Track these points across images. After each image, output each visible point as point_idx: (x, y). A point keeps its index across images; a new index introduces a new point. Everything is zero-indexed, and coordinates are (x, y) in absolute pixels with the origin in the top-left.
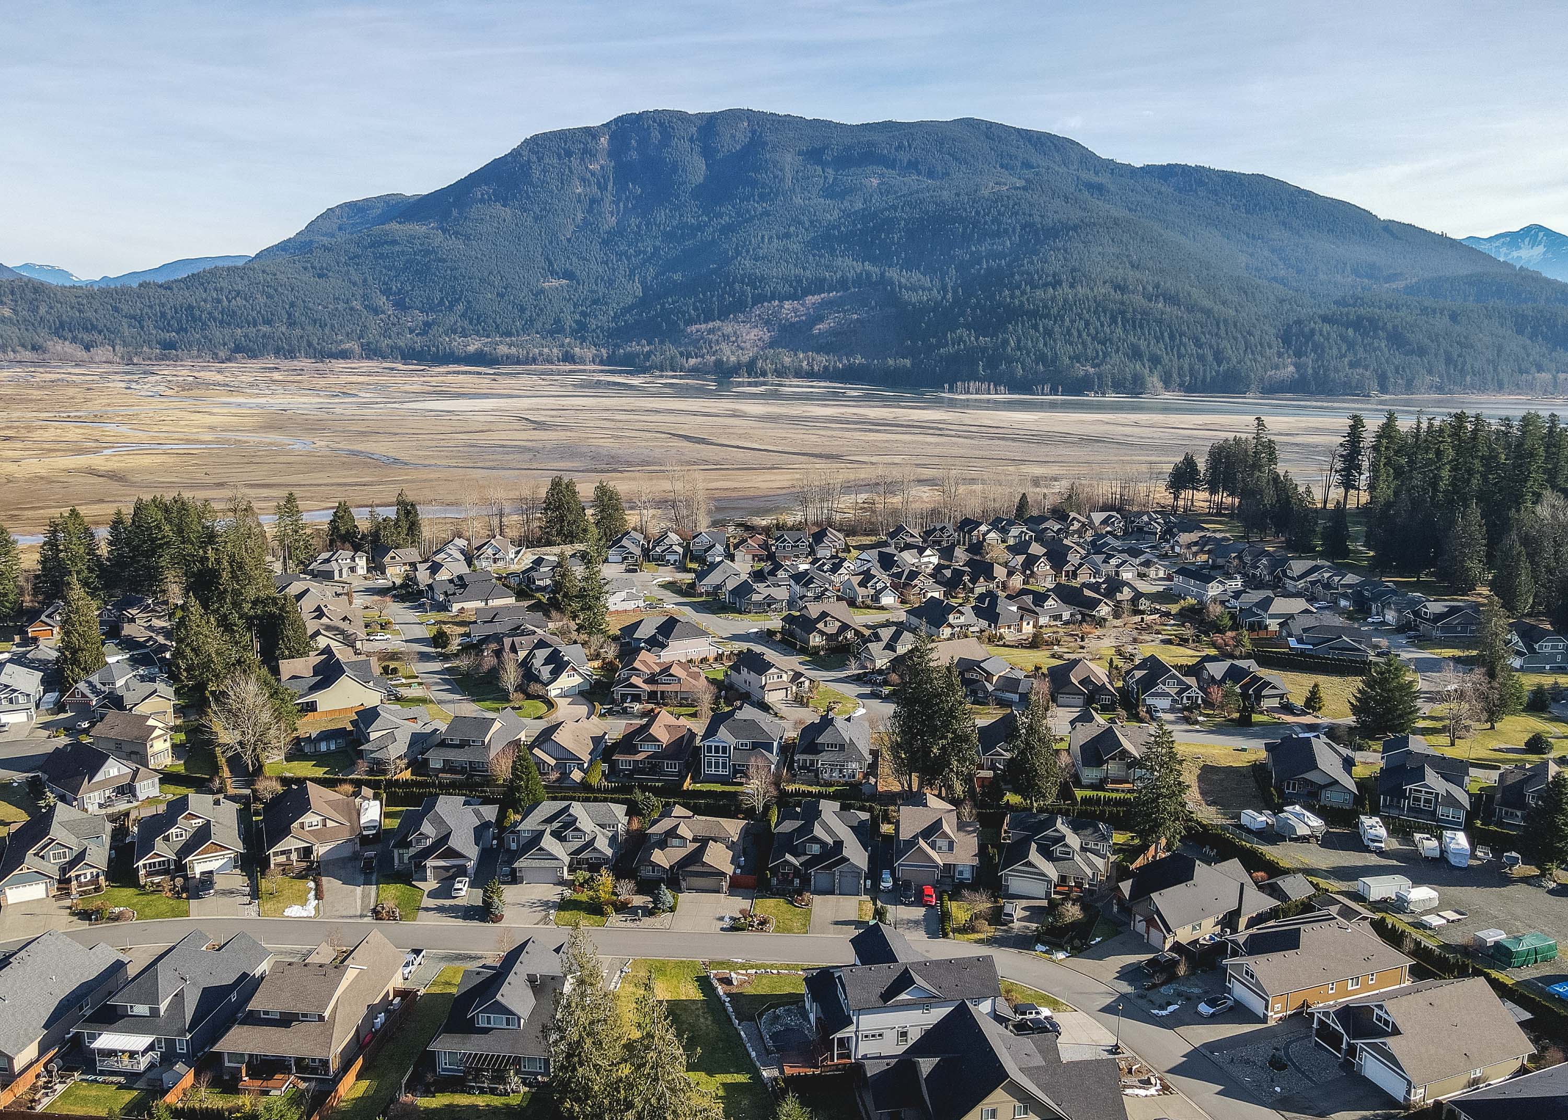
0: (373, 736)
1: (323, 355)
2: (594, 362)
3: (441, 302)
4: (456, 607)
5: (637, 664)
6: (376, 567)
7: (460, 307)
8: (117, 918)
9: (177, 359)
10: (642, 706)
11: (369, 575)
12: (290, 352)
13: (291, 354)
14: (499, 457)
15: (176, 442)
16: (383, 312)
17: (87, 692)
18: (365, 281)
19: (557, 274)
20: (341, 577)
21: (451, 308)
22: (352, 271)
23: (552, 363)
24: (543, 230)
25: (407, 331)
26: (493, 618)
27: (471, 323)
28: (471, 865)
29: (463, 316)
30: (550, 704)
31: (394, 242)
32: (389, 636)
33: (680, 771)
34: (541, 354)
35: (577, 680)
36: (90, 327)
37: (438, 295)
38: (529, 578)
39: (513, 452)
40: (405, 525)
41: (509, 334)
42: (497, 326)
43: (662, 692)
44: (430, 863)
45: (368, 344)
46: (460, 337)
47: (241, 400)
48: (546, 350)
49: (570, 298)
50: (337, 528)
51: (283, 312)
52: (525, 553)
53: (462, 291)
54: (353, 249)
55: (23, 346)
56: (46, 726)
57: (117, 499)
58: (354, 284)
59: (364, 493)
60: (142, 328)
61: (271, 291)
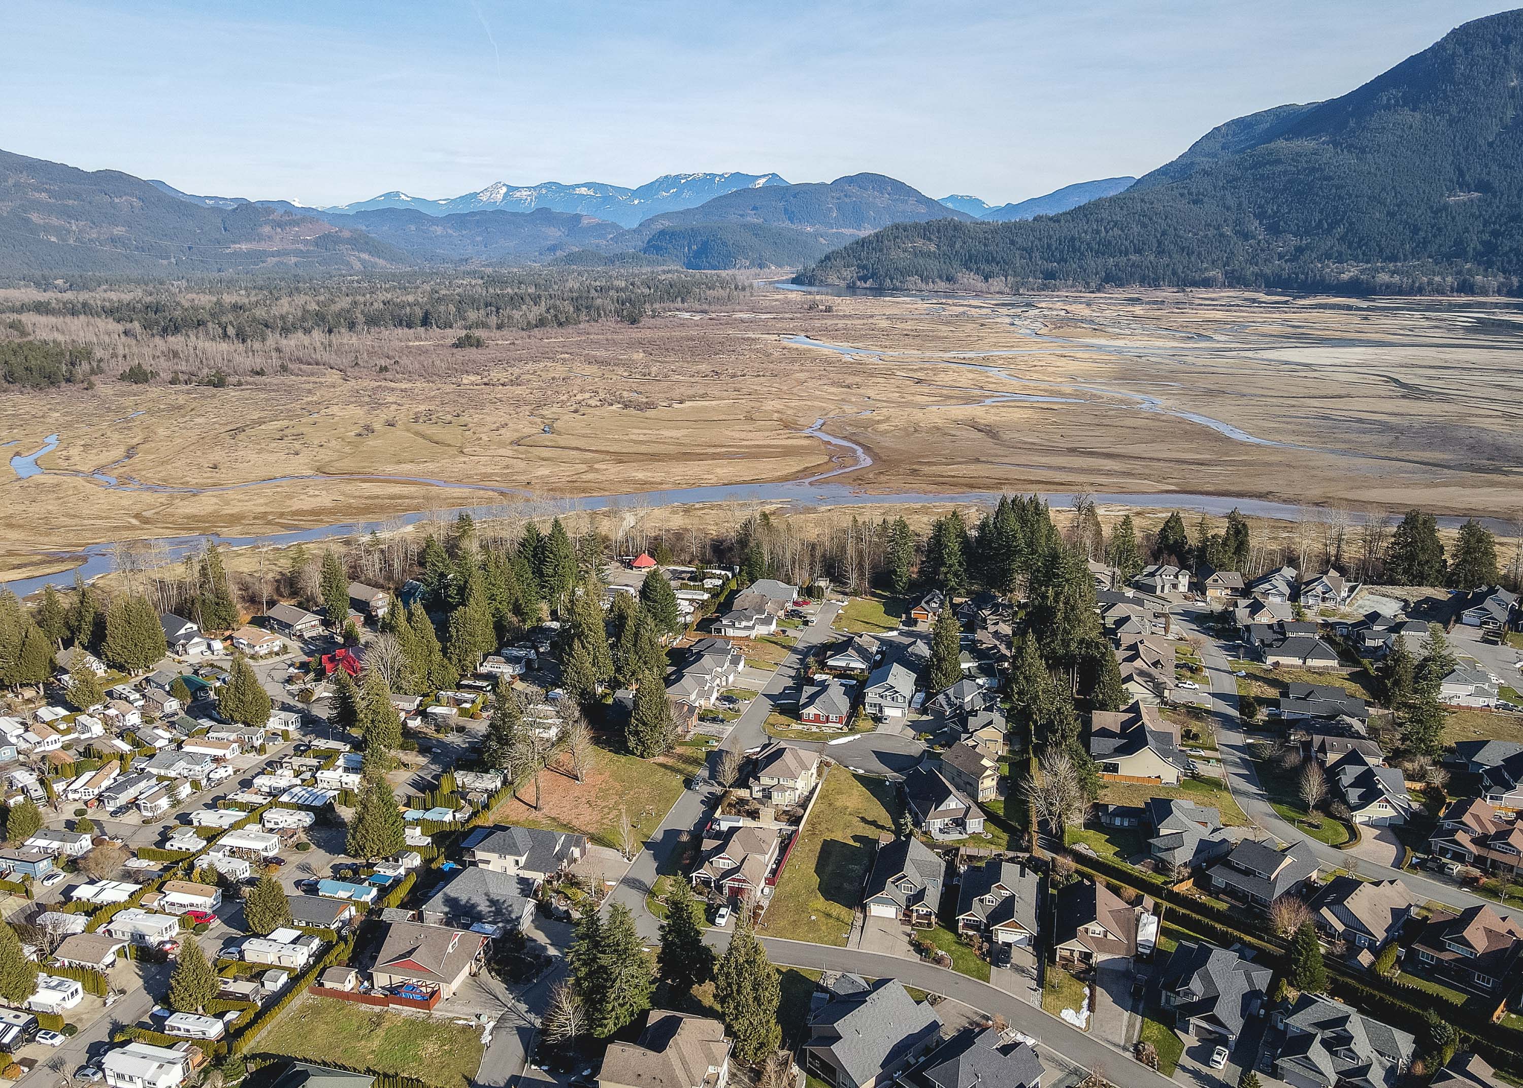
0: (1163, 832)
1: (1184, 282)
2: (1499, 292)
3: (1320, 224)
4: (1270, 660)
5: (1467, 818)
6: (1198, 587)
7: (1340, 230)
8: (939, 961)
9: (1055, 288)
10: (1464, 868)
11: (1189, 594)
12: (1155, 280)
13: (1155, 282)
14: (1353, 436)
15: (1042, 393)
16: (1254, 237)
17: (944, 703)
18: (1240, 204)
19: (1468, 186)
20: (1162, 591)
21: (1329, 231)
22: (1229, 196)
23: (1443, 293)
24: (1458, 135)
25: (1276, 257)
26: (1308, 696)
27: (1349, 247)
28: (1232, 1038)
29: (1342, 239)
30: (1354, 834)
31: (1278, 161)
32: (1197, 686)
33: (1493, 988)
34: (1430, 283)
35: (1389, 812)
36: (991, 259)
37: (1317, 216)
38: (1358, 634)
39: (1370, 431)
40: (1233, 544)
41: (1394, 258)
42: (1381, 251)
43: (1494, 861)
44: (1194, 1020)
45: (1233, 271)
46: (1334, 263)
47: (1102, 341)
48: (1437, 279)
49: (1480, 215)
50: (1167, 538)
51: (1155, 240)
52: (1361, 590)
53: (1345, 213)
54: (1234, 171)
55: (940, 277)
56: (914, 725)
57: (990, 459)
58: (1228, 209)
59: (1201, 475)
60: (1031, 259)
61: (1146, 220)
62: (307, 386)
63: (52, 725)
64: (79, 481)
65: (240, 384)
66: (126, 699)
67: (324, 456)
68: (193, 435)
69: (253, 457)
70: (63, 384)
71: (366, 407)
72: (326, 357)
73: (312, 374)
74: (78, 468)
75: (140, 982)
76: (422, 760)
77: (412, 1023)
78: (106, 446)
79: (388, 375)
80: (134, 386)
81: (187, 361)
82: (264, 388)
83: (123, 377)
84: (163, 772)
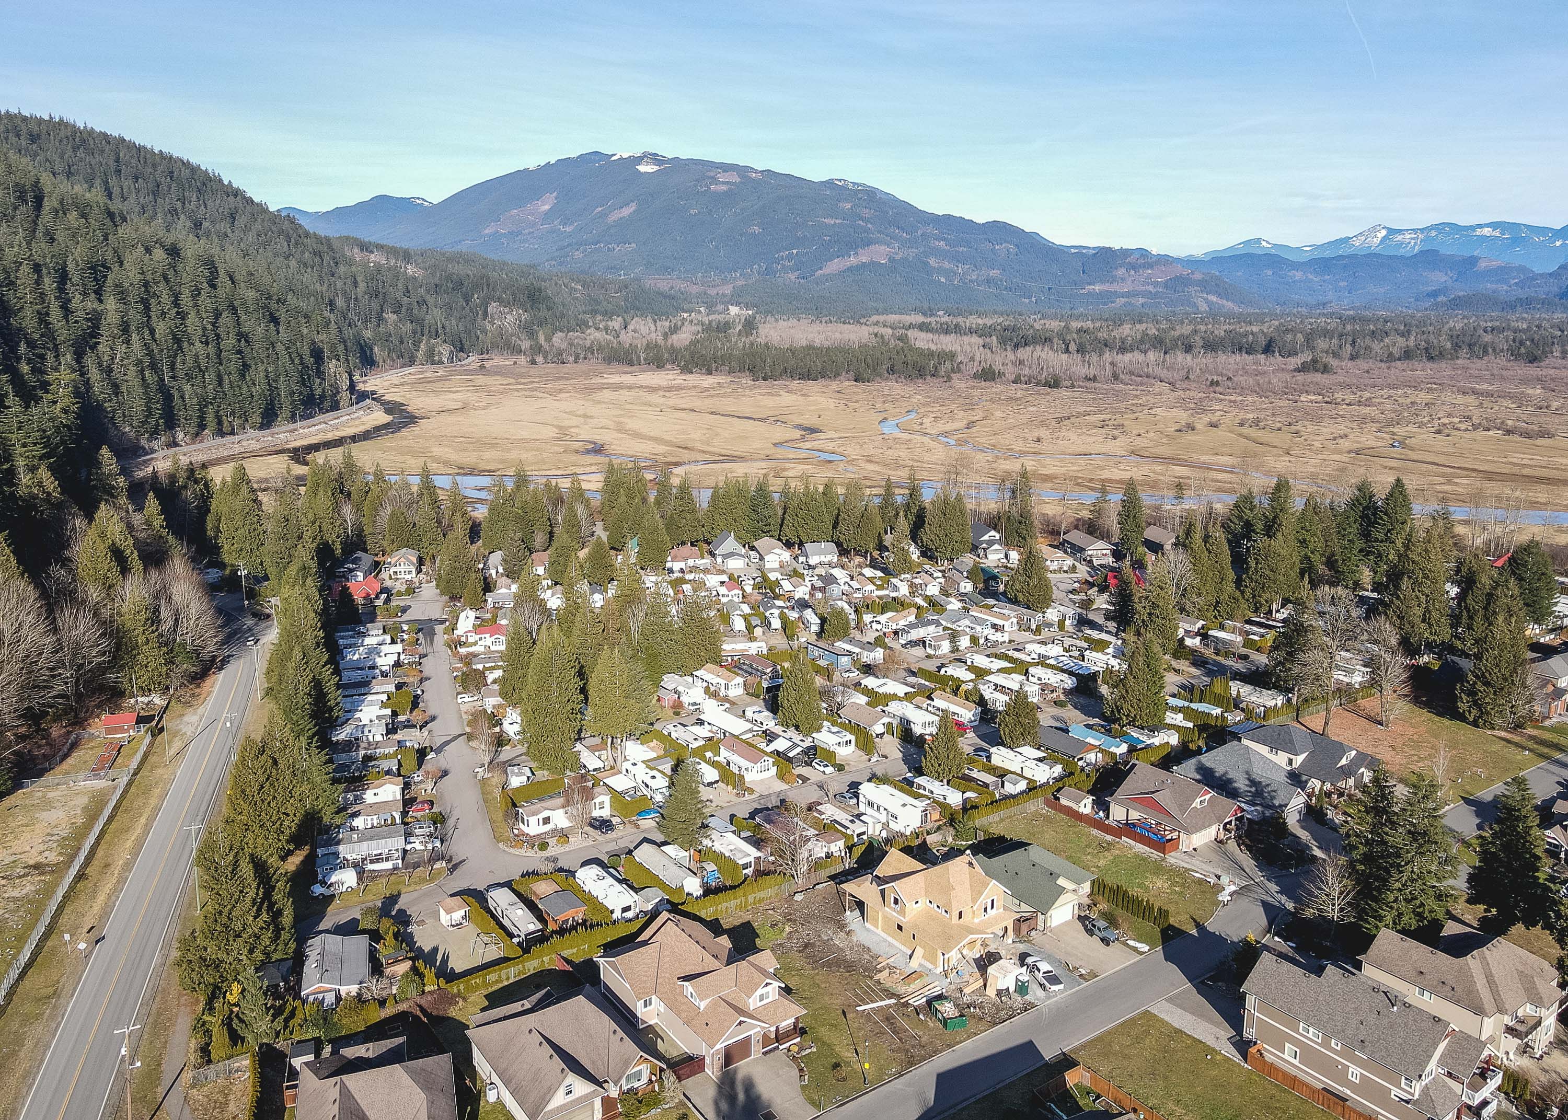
62: (1134, 392)
63: (871, 580)
64: (926, 439)
65: (1073, 386)
66: (931, 575)
67: (1140, 442)
68: (1024, 418)
69: (1074, 437)
70: (929, 377)
71: (1191, 411)
72: (1158, 371)
73: (1142, 384)
74: (928, 431)
75: (901, 755)
76: (1194, 671)
77: (1143, 859)
78: (953, 420)
79: (1218, 389)
80: (983, 383)
81: (1030, 368)
82: (1095, 391)
83: (975, 376)
84: (949, 625)
